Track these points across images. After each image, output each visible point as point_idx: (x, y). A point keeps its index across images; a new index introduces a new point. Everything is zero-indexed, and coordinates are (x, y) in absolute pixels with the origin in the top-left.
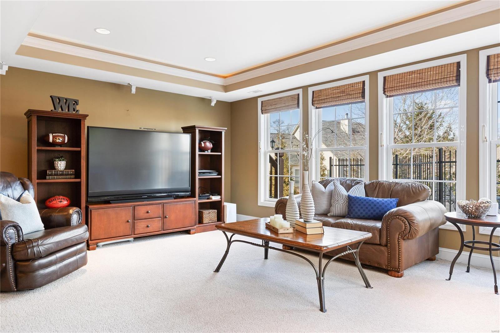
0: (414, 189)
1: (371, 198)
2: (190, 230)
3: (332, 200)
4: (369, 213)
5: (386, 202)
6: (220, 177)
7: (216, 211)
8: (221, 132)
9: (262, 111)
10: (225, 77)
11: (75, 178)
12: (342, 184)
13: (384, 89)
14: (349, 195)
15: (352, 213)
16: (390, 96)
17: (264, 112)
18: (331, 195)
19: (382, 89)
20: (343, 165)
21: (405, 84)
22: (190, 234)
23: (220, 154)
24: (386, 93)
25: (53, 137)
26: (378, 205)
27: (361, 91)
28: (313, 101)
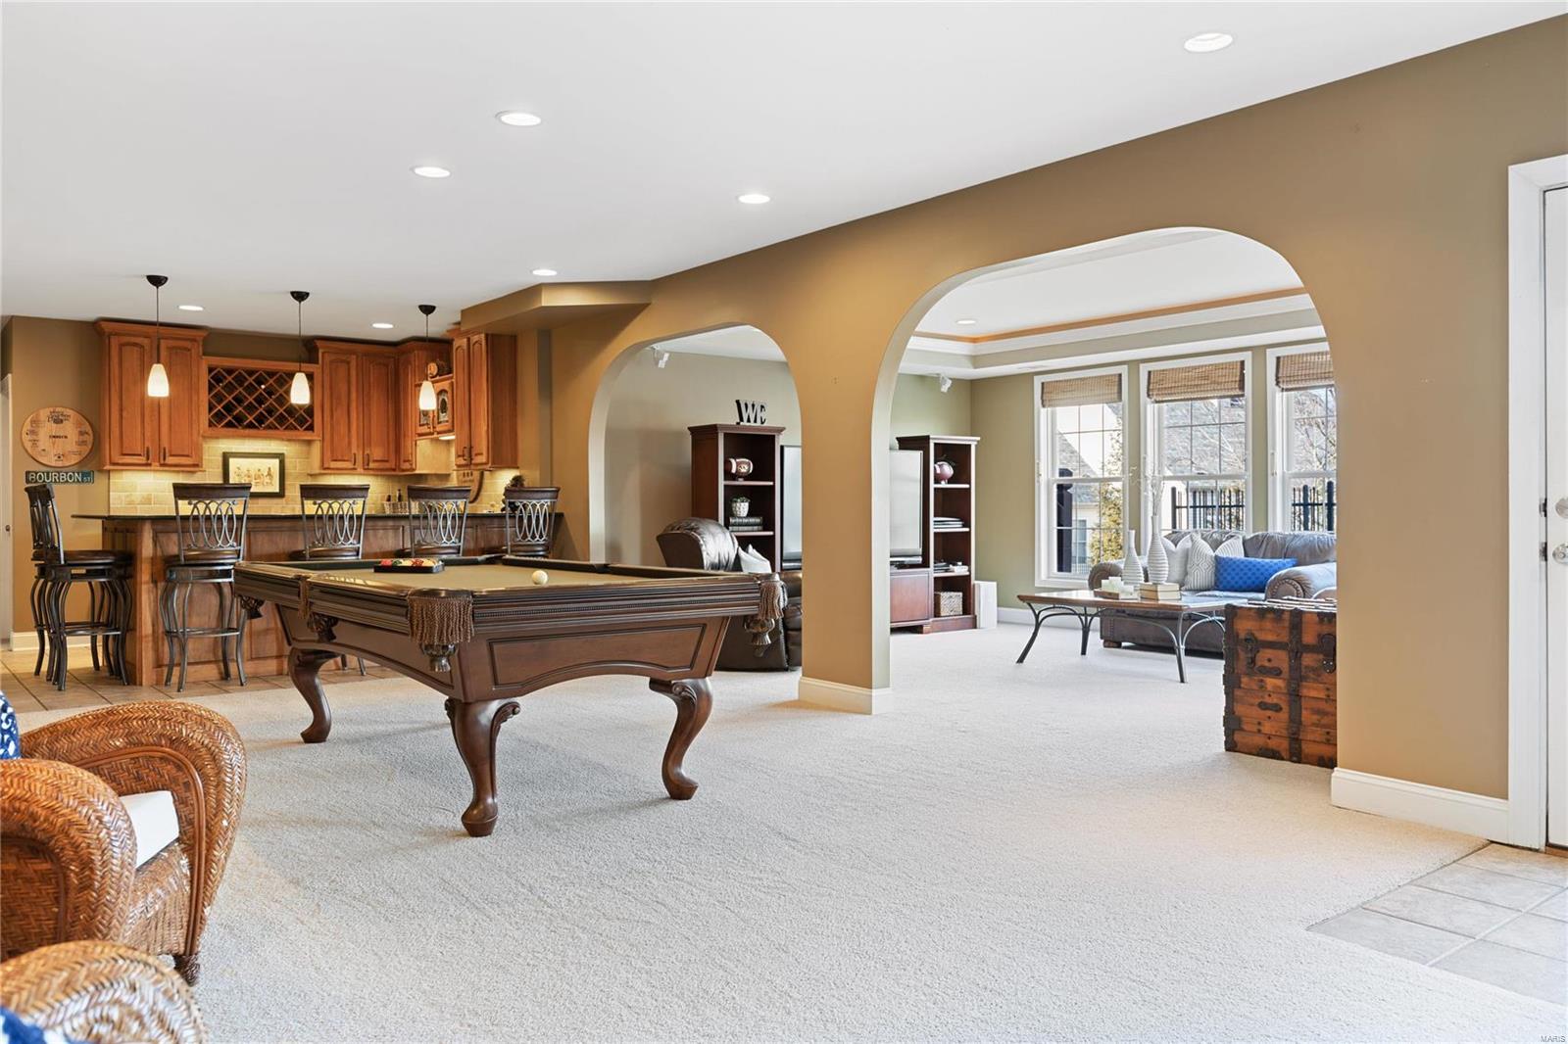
0: (1321, 545)
1: (1252, 559)
2: (921, 626)
3: (1189, 566)
4: (1249, 582)
5: (1276, 564)
6: (967, 530)
7: (961, 594)
8: (970, 446)
9: (1043, 401)
10: (974, 340)
11: (764, 530)
12: (1205, 539)
13: (1277, 378)
14: (1216, 556)
15: (1221, 583)
16: (1287, 390)
17: (1046, 403)
18: (1187, 556)
19: (1274, 378)
20: (1204, 507)
21: (1311, 372)
22: (921, 633)
23: (967, 486)
24: (1281, 385)
25: (738, 464)
26: (1262, 570)
27: (1238, 379)
28: (1148, 390)
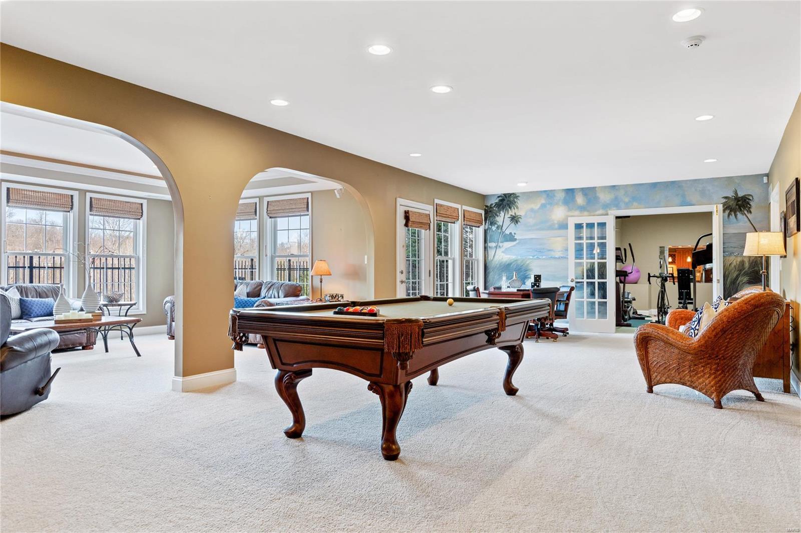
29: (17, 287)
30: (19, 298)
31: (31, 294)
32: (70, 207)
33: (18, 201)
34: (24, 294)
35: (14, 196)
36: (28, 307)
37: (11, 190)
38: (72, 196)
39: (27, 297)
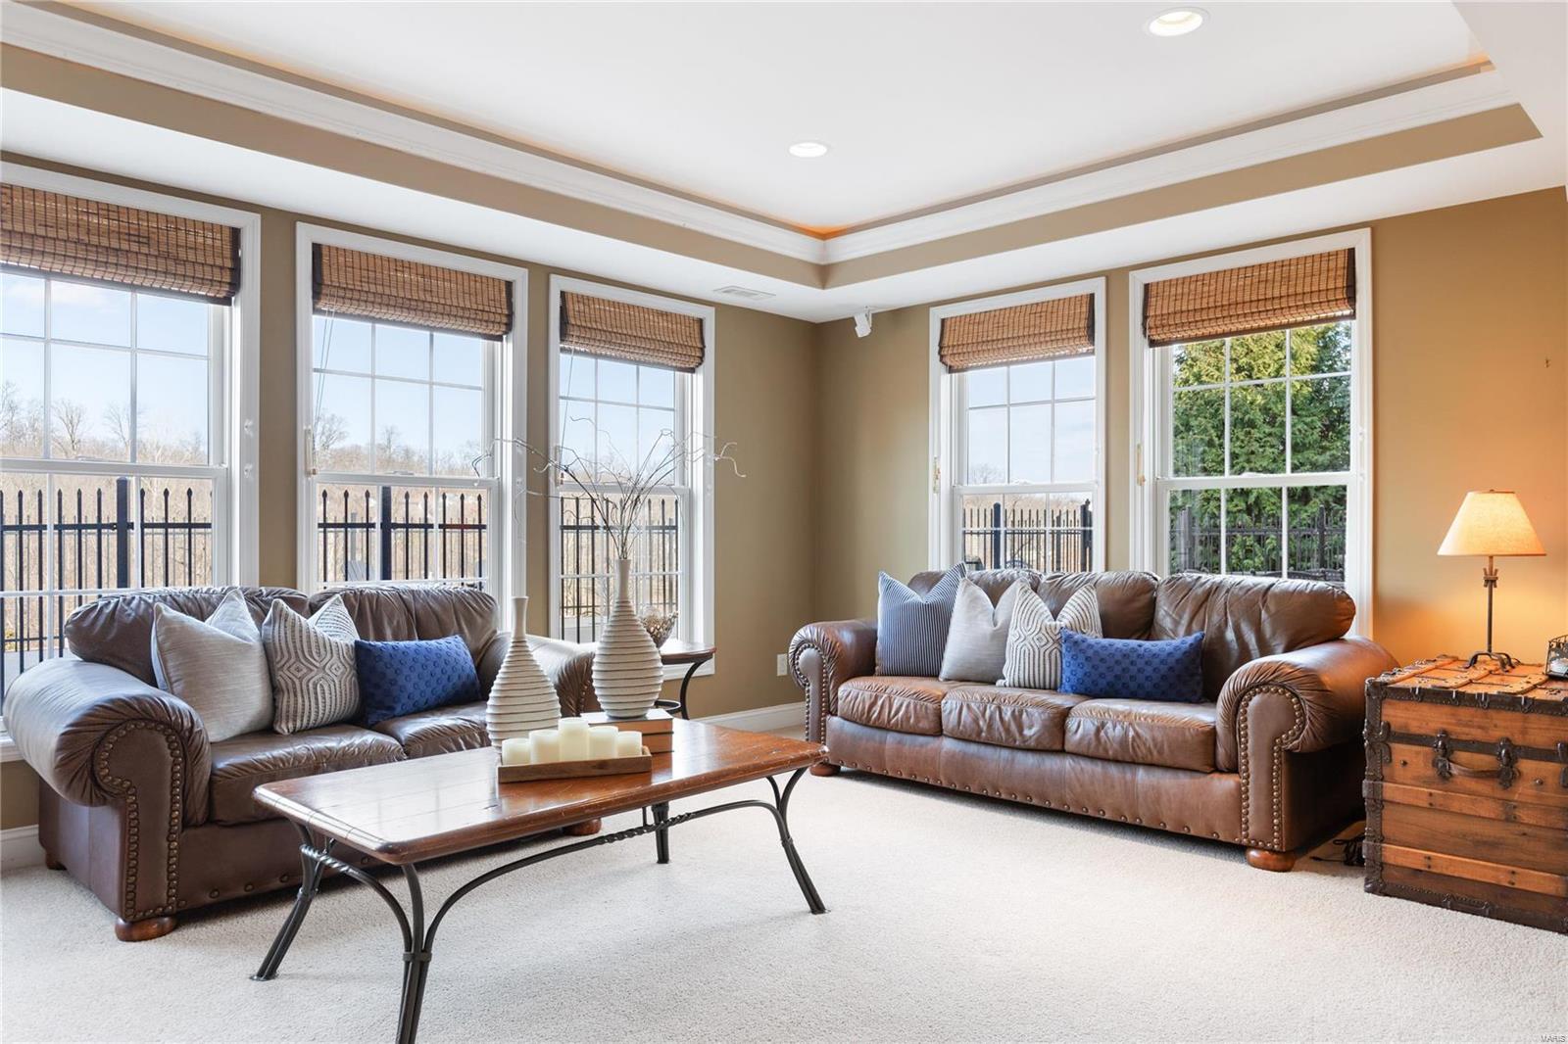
14: (358, 644)
29: (346, 598)
30: (353, 643)
31: (390, 622)
32: (505, 320)
33: (349, 295)
34: (371, 627)
35: (335, 274)
36: (384, 675)
37: (325, 252)
38: (509, 285)
39: (380, 637)
